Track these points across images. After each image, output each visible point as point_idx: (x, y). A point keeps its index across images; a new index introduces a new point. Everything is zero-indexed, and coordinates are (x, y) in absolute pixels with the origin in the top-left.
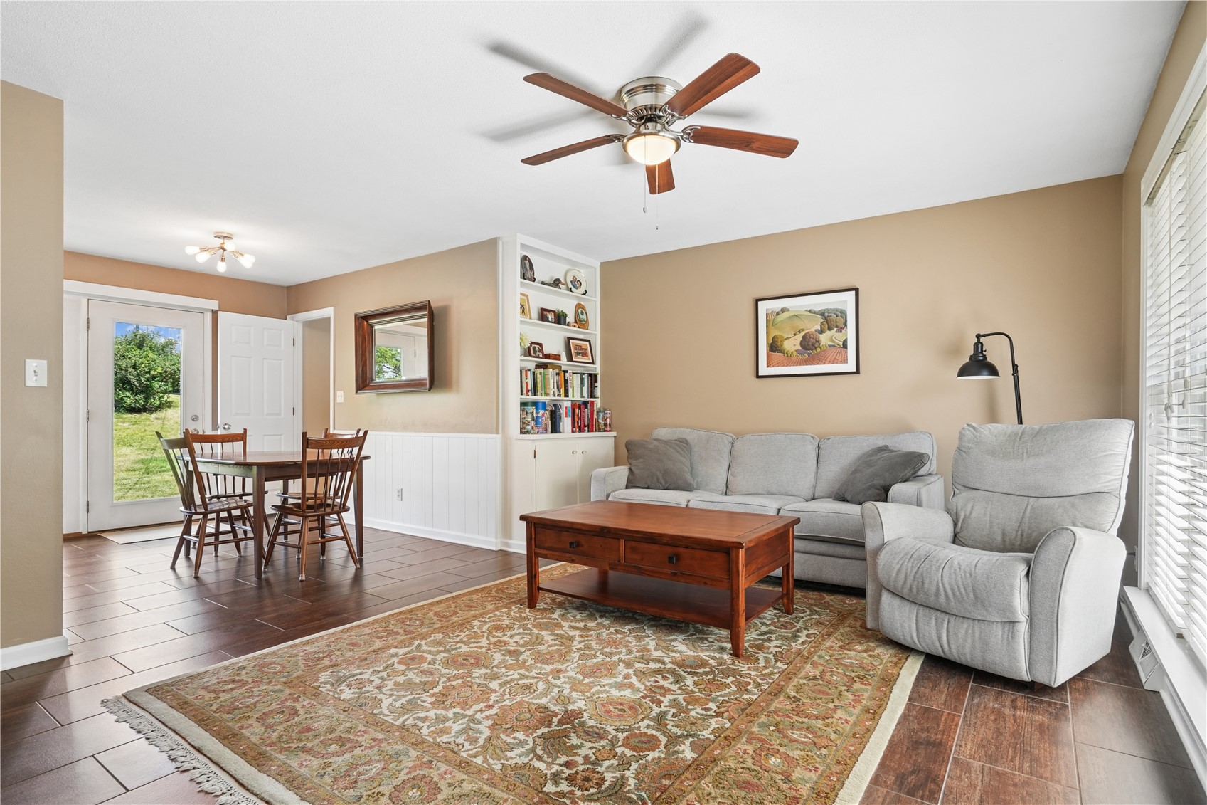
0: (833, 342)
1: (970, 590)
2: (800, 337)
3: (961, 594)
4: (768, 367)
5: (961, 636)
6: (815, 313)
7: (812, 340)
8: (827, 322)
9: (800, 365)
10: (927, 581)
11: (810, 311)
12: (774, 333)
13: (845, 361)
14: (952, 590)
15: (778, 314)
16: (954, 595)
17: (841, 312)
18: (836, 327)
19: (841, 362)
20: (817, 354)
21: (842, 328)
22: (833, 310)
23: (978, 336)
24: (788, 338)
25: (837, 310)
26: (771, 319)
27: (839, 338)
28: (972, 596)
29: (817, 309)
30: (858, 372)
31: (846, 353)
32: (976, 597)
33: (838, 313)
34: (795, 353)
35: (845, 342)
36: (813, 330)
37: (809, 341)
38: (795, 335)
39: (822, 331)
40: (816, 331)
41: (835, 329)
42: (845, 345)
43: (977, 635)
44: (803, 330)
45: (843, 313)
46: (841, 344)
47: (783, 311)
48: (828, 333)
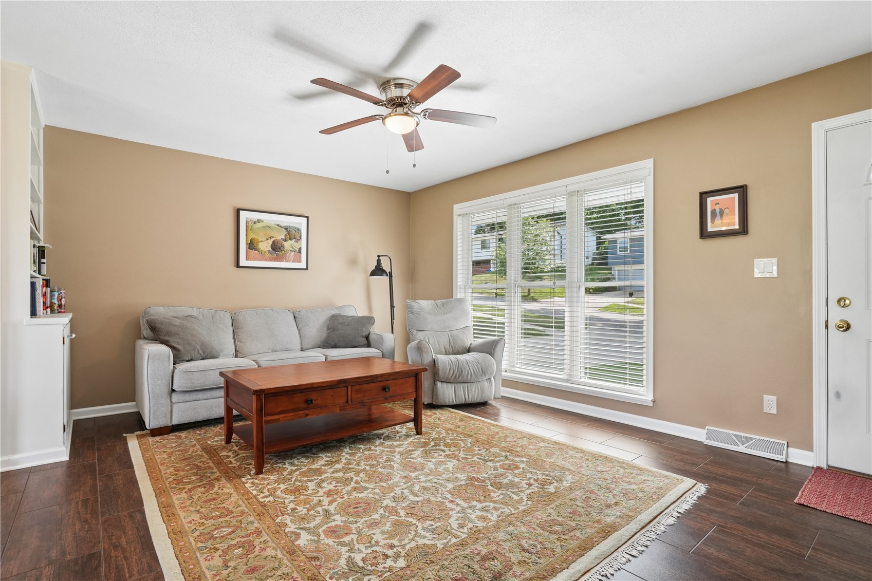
0: (293, 248)
1: (480, 369)
2: (271, 242)
3: (477, 372)
4: (247, 260)
5: (473, 390)
6: (281, 227)
7: (279, 245)
8: (289, 234)
9: (271, 261)
10: (464, 371)
11: (278, 225)
12: (251, 236)
13: (300, 261)
14: (474, 371)
15: (255, 223)
16: (474, 373)
17: (298, 230)
18: (295, 239)
19: (297, 262)
20: (282, 255)
21: (298, 239)
22: (293, 227)
23: (379, 256)
24: (262, 241)
25: (295, 228)
26: (250, 225)
27: (296, 246)
28: (481, 371)
29: (283, 225)
30: (307, 269)
31: (301, 256)
32: (483, 372)
33: (296, 230)
34: (267, 253)
35: (300, 249)
36: (280, 238)
37: (277, 246)
38: (267, 239)
39: (285, 240)
40: (282, 239)
41: (294, 240)
42: (300, 251)
43: (479, 388)
44: (273, 237)
45: (299, 230)
46: (298, 250)
47: (259, 221)
48: (290, 242)
